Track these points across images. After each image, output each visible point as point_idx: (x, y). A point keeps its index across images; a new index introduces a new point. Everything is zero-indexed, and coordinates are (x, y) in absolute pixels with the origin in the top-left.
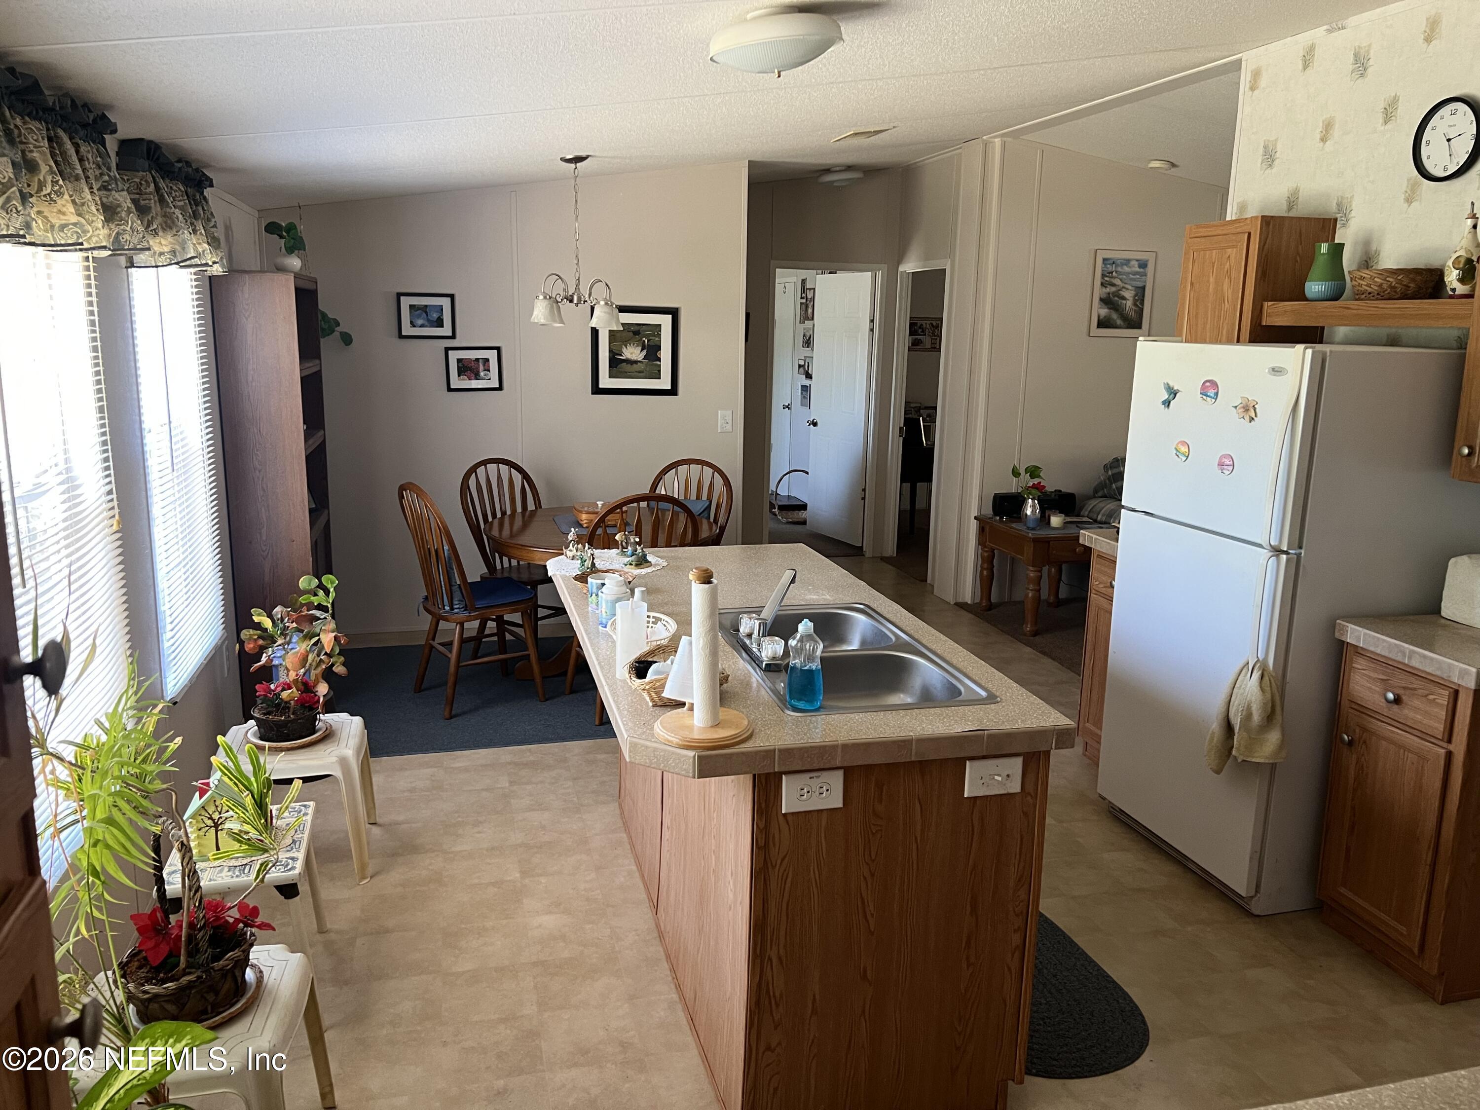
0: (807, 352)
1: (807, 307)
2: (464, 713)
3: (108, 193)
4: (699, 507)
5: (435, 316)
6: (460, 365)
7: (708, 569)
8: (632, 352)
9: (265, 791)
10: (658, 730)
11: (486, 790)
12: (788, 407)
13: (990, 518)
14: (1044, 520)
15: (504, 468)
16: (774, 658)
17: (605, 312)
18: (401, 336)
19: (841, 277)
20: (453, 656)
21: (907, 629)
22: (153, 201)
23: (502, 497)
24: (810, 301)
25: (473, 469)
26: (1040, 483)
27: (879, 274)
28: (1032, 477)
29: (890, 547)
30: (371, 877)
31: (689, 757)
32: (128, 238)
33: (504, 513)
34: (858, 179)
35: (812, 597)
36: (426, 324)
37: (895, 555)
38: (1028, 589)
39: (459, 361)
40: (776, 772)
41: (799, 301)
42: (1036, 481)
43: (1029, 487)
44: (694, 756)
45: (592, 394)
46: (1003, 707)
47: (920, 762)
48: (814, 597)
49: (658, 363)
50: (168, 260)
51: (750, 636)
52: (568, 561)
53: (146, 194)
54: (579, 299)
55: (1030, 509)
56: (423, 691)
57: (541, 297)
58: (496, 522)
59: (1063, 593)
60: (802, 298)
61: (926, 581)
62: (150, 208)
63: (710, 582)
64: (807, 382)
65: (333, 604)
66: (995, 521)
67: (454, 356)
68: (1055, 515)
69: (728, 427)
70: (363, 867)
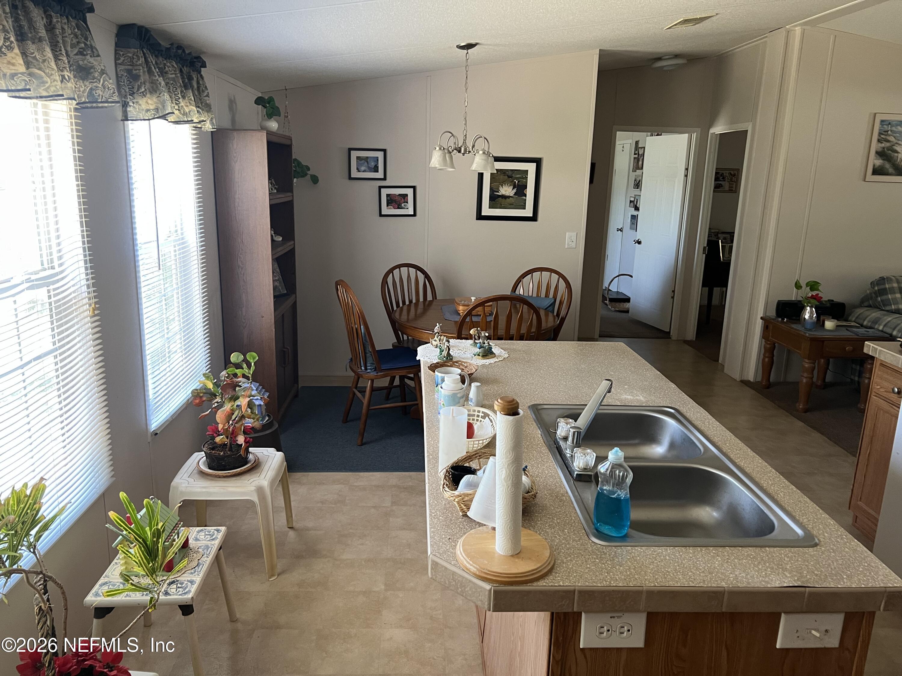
0: (636, 192)
1: (638, 161)
2: (371, 442)
3: (84, 57)
4: (547, 303)
5: (373, 164)
6: (389, 198)
7: (513, 400)
8: (507, 190)
9: (155, 539)
10: (459, 552)
11: (374, 507)
12: (621, 230)
13: (773, 319)
14: (819, 323)
15: (412, 270)
16: (585, 469)
17: (482, 159)
18: (350, 178)
19: (665, 137)
20: (365, 401)
21: (716, 439)
22: (141, 71)
23: (410, 290)
24: (641, 157)
25: (391, 271)
26: (818, 294)
27: (694, 136)
28: (812, 290)
29: (691, 333)
30: (278, 575)
31: (485, 589)
32: (101, 93)
33: (411, 302)
34: (683, 64)
35: (627, 397)
36: (367, 170)
37: (694, 339)
38: (802, 376)
39: (388, 195)
40: (575, 612)
41: (633, 156)
42: (814, 293)
43: (809, 297)
44: (490, 590)
45: (477, 219)
46: (823, 553)
47: (732, 614)
48: (629, 397)
49: (524, 198)
50: (153, 115)
51: (565, 439)
52: (433, 348)
53: (137, 65)
54: (465, 150)
55: (808, 314)
56: (348, 422)
57: (438, 148)
58: (405, 307)
59: (829, 378)
60: (635, 154)
61: (718, 361)
62: (139, 76)
63: (516, 413)
64: (635, 213)
65: (252, 375)
66: (778, 321)
67: (384, 192)
68: (828, 320)
69: (573, 245)
70: (272, 568)
